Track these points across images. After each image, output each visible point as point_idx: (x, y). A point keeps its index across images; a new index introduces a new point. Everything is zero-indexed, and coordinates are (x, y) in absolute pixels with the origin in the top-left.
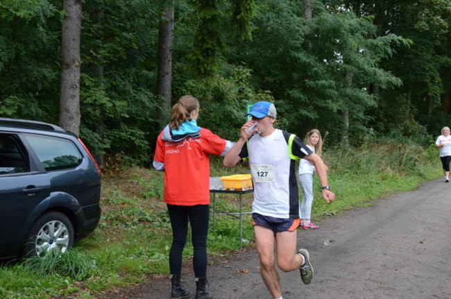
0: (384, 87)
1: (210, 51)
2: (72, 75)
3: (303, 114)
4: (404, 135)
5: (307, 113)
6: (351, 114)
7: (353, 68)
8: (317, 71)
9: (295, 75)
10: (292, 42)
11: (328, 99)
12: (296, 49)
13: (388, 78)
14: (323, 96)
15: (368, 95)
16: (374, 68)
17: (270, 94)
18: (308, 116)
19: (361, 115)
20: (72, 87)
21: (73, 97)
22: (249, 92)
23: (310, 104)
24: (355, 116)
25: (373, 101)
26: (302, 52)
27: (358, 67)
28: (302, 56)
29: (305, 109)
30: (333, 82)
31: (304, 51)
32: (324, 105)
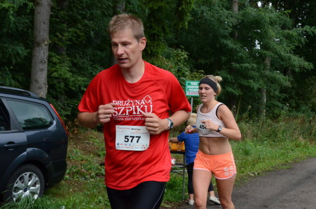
0: (297, 70)
1: (156, 36)
2: (42, 52)
3: (229, 91)
4: (311, 111)
5: (233, 90)
6: (268, 92)
7: (272, 54)
8: (242, 56)
9: (223, 59)
10: (222, 31)
11: (251, 79)
12: (225, 37)
13: (301, 63)
14: (247, 77)
15: (284, 77)
16: (288, 55)
17: (203, 73)
18: (233, 93)
19: (277, 93)
20: (41, 62)
21: (42, 70)
22: (186, 71)
23: (235, 82)
24: (272, 94)
25: (288, 82)
26: (230, 39)
27: (276, 53)
28: (230, 43)
29: (230, 87)
30: (255, 65)
31: (232, 39)
32: (247, 84)
